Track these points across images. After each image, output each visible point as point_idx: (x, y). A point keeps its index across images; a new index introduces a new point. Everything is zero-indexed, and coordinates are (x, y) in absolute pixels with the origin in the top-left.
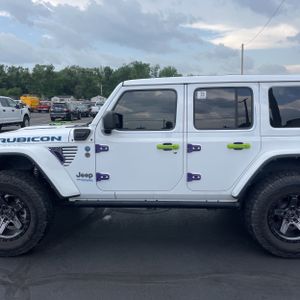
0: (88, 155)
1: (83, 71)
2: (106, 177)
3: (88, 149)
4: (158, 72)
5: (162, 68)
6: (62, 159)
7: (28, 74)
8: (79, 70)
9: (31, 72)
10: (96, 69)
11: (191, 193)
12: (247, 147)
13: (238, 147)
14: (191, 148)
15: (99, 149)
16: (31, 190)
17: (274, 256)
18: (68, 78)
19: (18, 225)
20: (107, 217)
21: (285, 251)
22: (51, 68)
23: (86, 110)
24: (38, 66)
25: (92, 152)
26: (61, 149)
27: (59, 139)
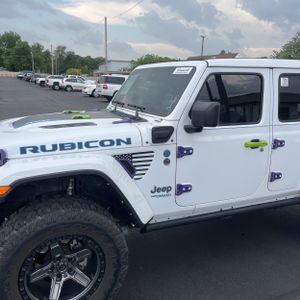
0: (167, 162)
2: (188, 189)
3: (167, 153)
15: (183, 151)
25: (172, 157)
26: (130, 156)
27: (129, 142)
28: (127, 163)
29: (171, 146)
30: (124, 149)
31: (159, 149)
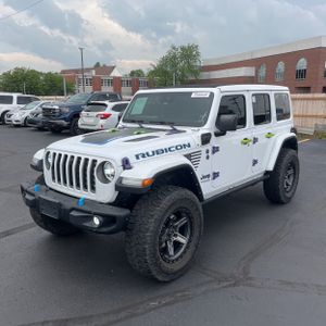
0: (208, 157)
14: (255, 140)
15: (215, 149)
27: (189, 146)
31: (204, 149)
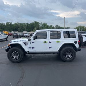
0: (30, 44)
1: (21, 24)
2: (34, 48)
3: (30, 43)
4: (42, 24)
5: (43, 23)
6: (26, 45)
7: (4, 25)
8: (19, 24)
9: (5, 24)
10: (24, 24)
11: (50, 50)
12: (60, 42)
13: (58, 42)
14: (50, 42)
15: (33, 43)
16: (20, 50)
17: (65, 62)
18: (16, 26)
19: (18, 57)
20: (33, 57)
21: (67, 61)
22: (11, 23)
23: (22, 35)
24: (7, 22)
25: (31, 43)
26: (25, 43)
28: (25, 44)
29: (31, 41)
30: (24, 42)
31: (29, 42)
